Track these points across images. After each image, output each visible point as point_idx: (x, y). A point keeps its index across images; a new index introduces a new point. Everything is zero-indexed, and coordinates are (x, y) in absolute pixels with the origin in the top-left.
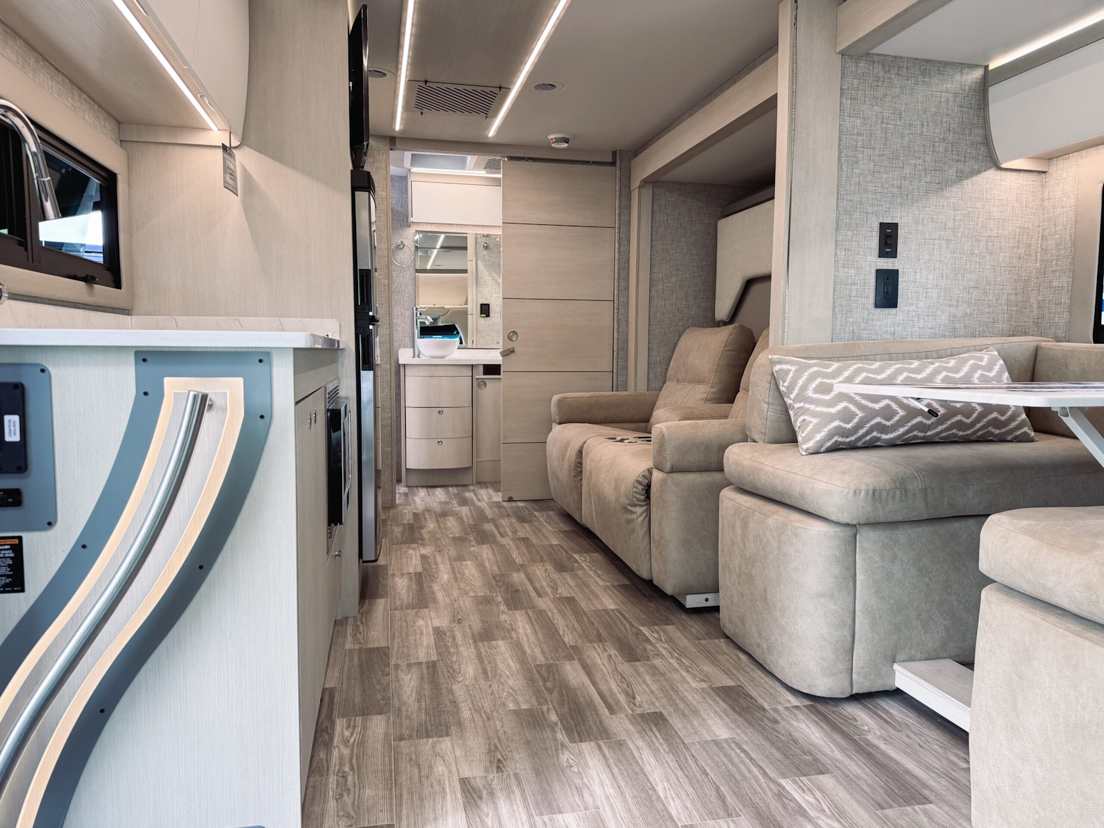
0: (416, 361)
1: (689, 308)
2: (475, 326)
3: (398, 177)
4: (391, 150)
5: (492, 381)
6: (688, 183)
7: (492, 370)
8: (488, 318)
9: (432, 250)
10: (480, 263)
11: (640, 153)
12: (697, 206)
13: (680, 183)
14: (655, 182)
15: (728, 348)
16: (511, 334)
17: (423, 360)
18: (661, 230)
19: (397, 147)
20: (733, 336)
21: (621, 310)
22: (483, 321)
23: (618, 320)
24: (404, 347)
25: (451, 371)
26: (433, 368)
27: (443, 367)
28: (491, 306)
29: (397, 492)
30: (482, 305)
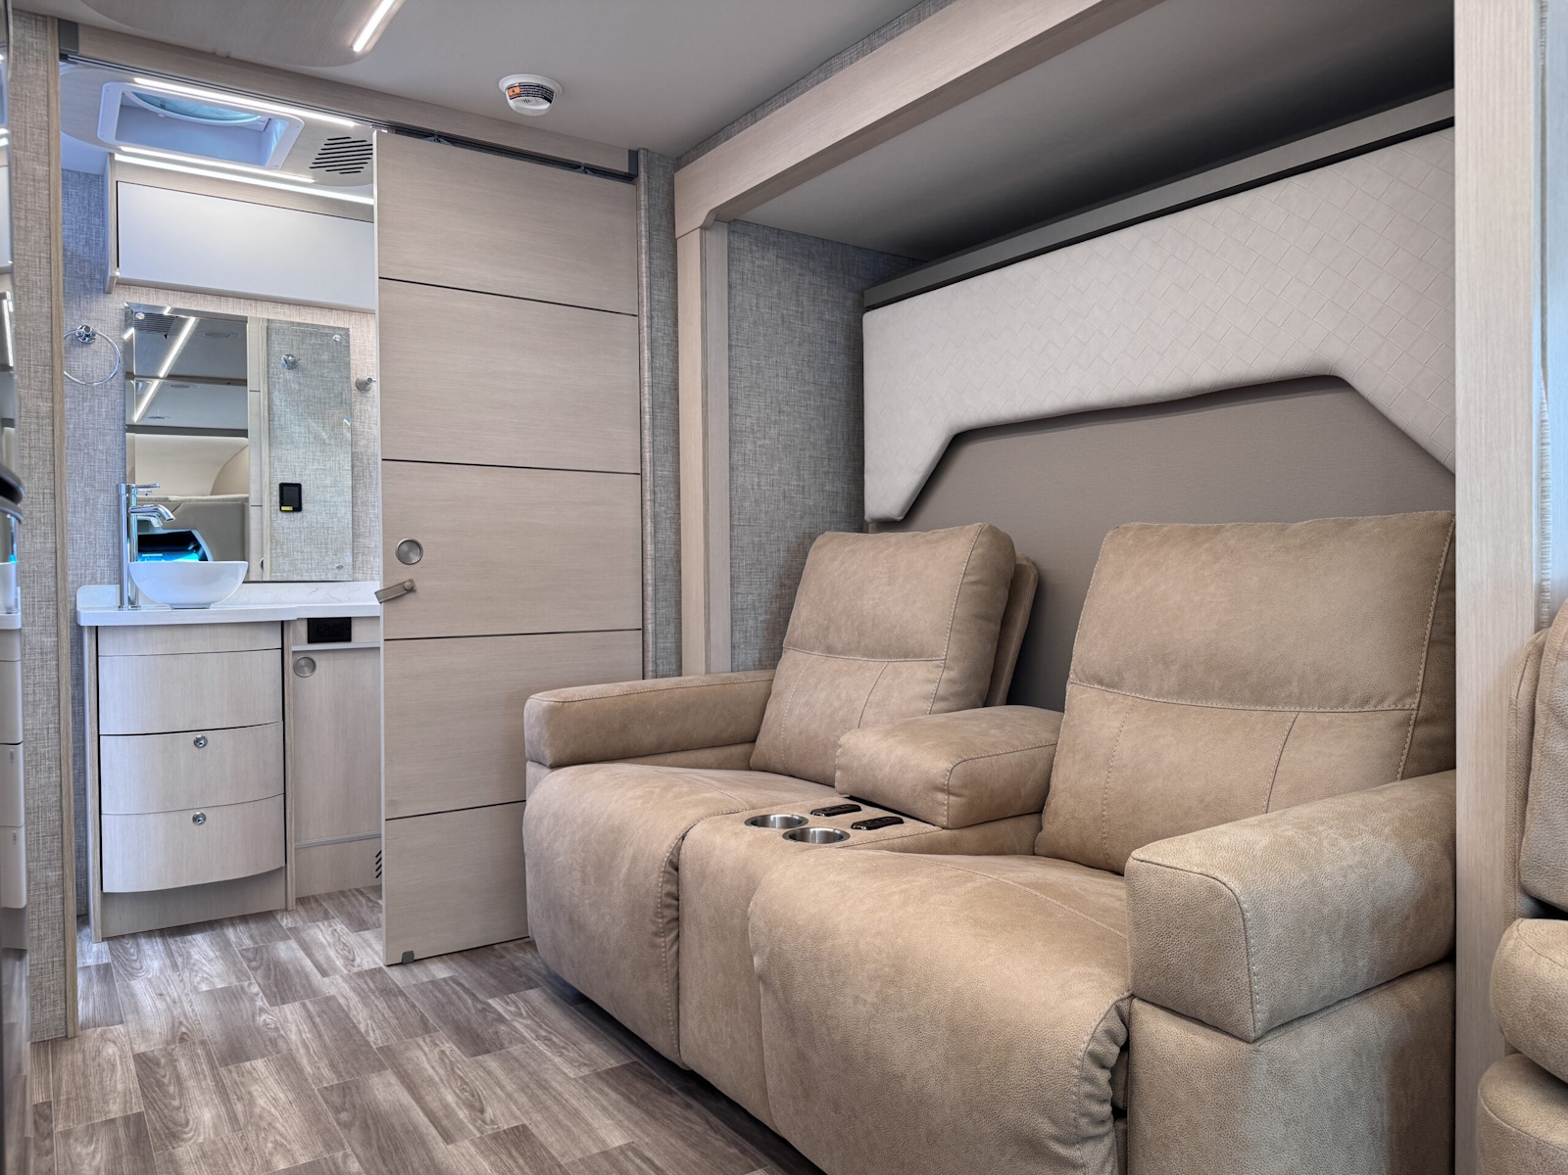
0: (127, 617)
1: (803, 492)
2: (267, 533)
3: (78, 173)
4: (63, 57)
5: (331, 655)
6: (794, 233)
7: (331, 630)
8: (299, 514)
9: (149, 381)
10: (277, 396)
11: (688, 163)
12: (810, 283)
13: (780, 232)
14: (730, 219)
15: (972, 578)
16: (405, 548)
17: (146, 614)
18: (745, 325)
19: (83, 50)
20: (980, 550)
21: (658, 495)
22: (286, 521)
23: (655, 516)
24: (94, 581)
25: (227, 640)
26: (179, 633)
27: (208, 631)
28: (303, 487)
29: (79, 965)
30: (282, 486)
